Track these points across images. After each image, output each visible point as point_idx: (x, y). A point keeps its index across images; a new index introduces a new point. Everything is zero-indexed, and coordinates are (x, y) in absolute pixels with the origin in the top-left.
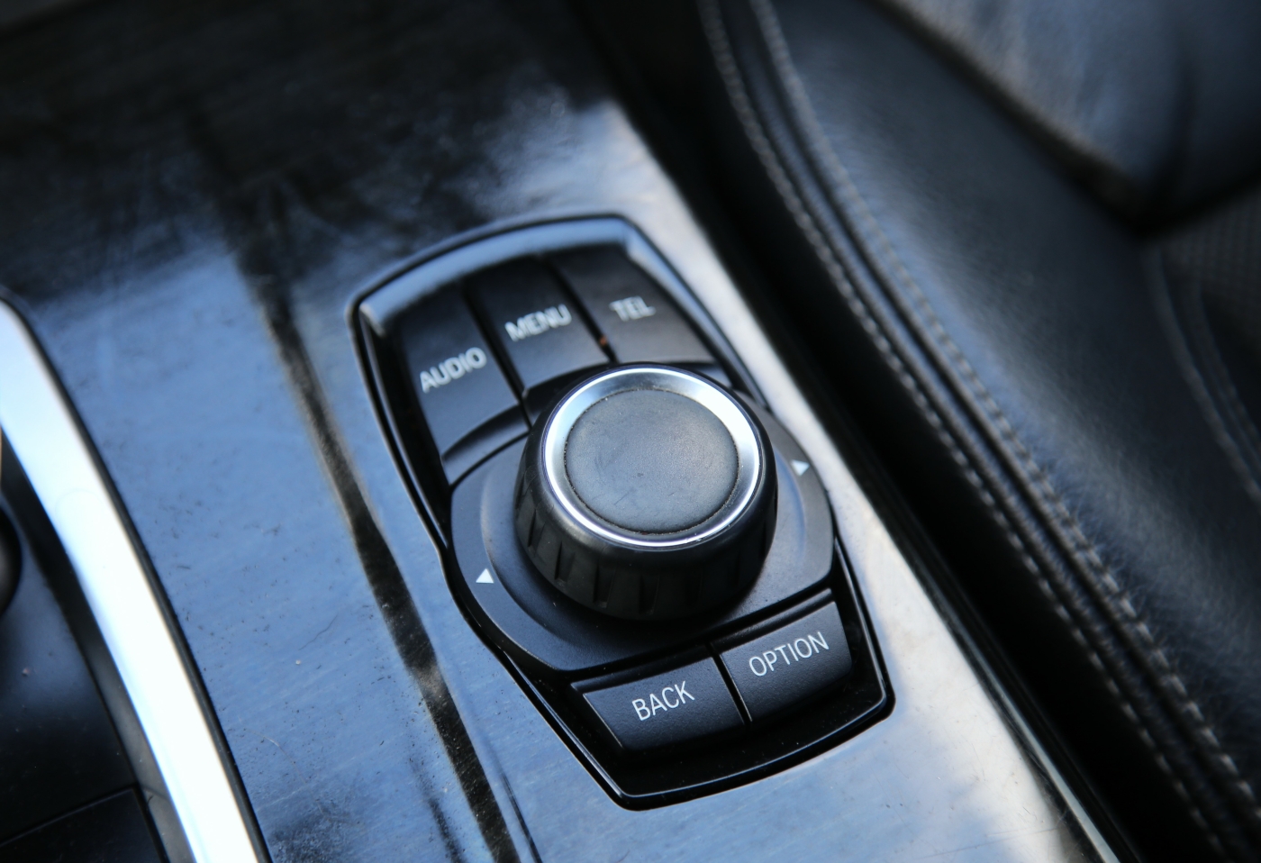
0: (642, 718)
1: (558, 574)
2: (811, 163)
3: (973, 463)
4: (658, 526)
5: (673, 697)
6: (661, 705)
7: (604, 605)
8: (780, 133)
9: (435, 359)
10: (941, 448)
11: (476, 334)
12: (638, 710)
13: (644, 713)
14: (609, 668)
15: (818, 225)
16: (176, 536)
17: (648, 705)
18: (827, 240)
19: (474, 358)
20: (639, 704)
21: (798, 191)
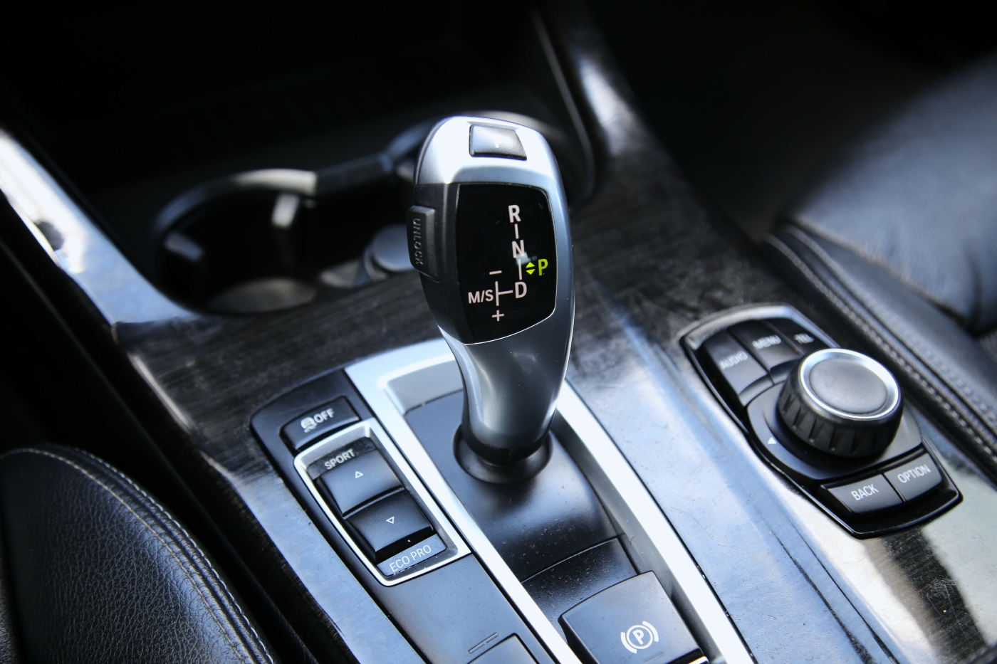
0: (857, 499)
1: (811, 436)
2: (851, 294)
3: (953, 408)
4: (860, 411)
5: (869, 491)
6: (864, 494)
7: (833, 449)
8: (832, 283)
9: (725, 356)
10: (935, 403)
11: (740, 347)
12: (855, 496)
13: (858, 497)
14: (838, 479)
15: (859, 316)
16: (622, 429)
17: (859, 493)
18: (865, 322)
19: (742, 356)
20: (855, 494)
21: (846, 304)
